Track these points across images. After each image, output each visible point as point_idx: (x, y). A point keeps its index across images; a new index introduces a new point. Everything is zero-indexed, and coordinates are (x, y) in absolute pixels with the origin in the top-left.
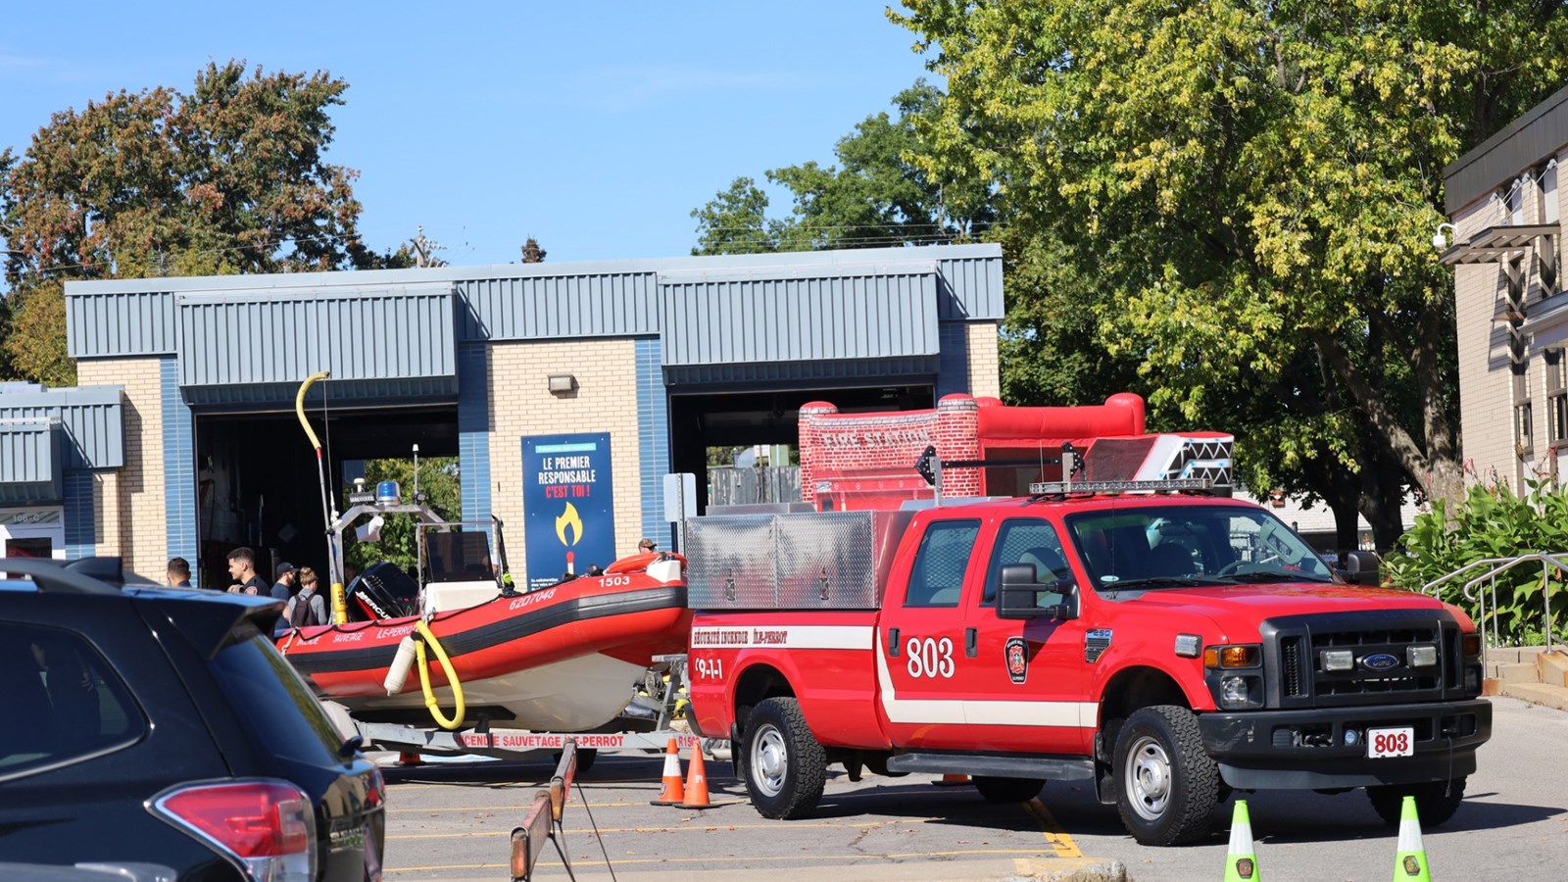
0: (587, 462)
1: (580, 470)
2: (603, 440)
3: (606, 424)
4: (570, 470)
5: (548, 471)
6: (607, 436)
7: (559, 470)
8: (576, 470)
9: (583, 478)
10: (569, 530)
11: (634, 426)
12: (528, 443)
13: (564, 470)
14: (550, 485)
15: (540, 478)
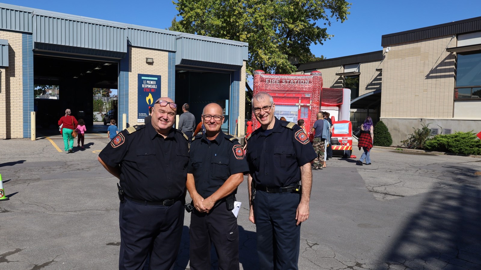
0: (155, 83)
1: (153, 85)
2: (159, 77)
3: (160, 73)
4: (151, 84)
5: (145, 84)
6: (160, 76)
7: (148, 84)
8: (152, 85)
9: (154, 87)
10: (150, 100)
11: (167, 75)
12: (140, 76)
13: (149, 84)
14: (145, 88)
15: (143, 86)
